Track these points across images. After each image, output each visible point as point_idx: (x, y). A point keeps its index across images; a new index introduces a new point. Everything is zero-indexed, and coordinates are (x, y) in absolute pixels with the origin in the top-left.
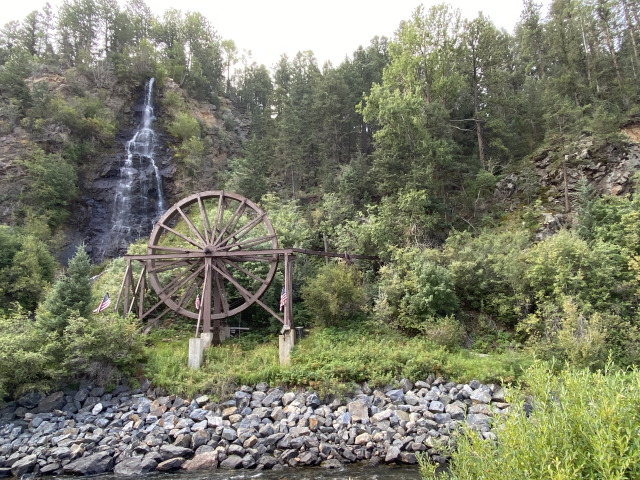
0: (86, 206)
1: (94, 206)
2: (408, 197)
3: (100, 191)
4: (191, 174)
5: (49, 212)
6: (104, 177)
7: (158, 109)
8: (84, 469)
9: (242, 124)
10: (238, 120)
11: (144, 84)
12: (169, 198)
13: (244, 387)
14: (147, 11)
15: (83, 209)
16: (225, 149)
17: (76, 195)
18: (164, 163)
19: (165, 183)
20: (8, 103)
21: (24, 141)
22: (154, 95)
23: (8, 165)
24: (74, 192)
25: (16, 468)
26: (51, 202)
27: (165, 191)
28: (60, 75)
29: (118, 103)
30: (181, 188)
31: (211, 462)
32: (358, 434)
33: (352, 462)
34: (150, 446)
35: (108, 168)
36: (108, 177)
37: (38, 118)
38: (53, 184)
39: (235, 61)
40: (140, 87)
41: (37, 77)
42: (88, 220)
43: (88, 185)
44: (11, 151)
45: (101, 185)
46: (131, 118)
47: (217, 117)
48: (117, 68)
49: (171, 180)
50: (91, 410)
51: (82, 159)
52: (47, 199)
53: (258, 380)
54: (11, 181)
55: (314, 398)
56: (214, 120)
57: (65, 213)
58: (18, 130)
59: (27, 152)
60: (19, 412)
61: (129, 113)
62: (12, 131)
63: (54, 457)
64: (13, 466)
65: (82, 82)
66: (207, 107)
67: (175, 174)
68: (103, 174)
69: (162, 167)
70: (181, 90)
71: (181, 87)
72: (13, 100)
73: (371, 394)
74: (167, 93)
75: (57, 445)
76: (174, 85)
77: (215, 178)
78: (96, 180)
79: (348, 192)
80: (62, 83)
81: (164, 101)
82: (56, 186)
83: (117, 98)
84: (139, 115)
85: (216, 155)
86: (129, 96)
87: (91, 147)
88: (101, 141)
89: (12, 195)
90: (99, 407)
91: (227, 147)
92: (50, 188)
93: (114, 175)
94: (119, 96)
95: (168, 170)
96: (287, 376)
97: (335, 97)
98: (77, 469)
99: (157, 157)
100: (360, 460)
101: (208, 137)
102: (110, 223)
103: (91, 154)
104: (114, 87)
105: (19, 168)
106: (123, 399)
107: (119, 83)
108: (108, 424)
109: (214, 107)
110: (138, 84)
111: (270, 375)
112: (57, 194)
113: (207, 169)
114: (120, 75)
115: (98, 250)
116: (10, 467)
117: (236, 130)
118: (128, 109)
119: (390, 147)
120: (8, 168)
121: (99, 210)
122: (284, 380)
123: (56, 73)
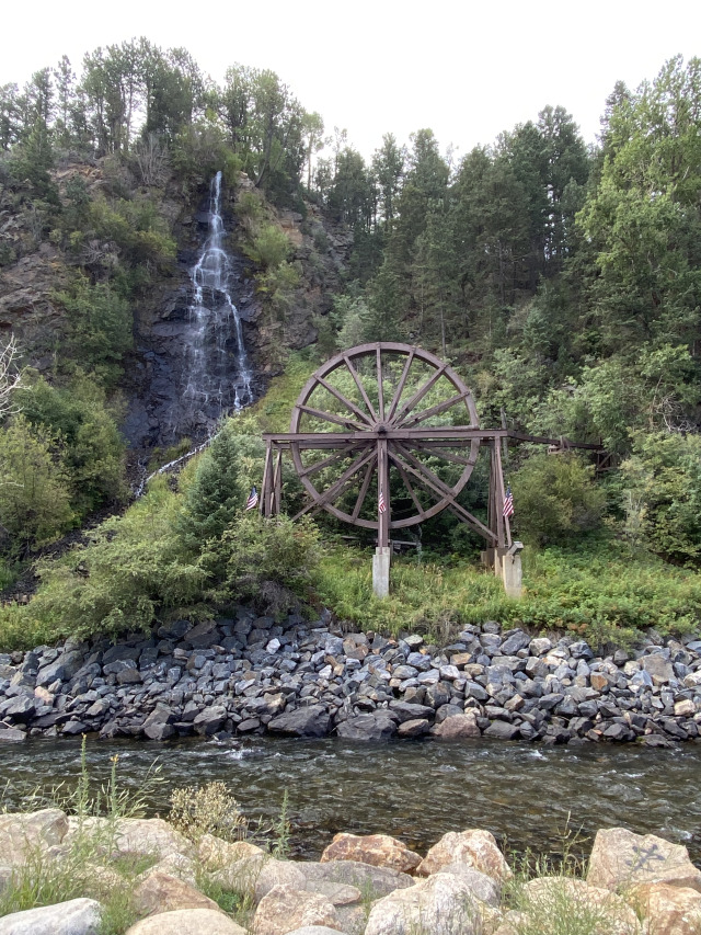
0: (144, 361)
1: (155, 362)
2: (661, 356)
3: (162, 340)
4: (280, 318)
5: (100, 368)
6: (165, 319)
7: (229, 217)
8: (300, 728)
9: (336, 243)
10: (330, 237)
11: (209, 181)
12: (252, 352)
13: (468, 626)
14: (193, 68)
15: (140, 365)
16: (318, 280)
17: (131, 347)
18: (243, 300)
19: (247, 330)
20: (29, 207)
21: (54, 265)
22: (222, 199)
23: (35, 299)
24: (129, 341)
25: (201, 724)
26: (102, 355)
27: (246, 342)
28: (93, 166)
29: (174, 209)
30: (267, 339)
31: (471, 728)
32: (676, 701)
33: (682, 739)
34: (376, 702)
35: (172, 307)
36: (172, 320)
37: (73, 230)
38: (103, 328)
39: (320, 146)
40: (204, 185)
41: (62, 169)
42: (148, 382)
43: (144, 331)
44: (38, 279)
45: (164, 331)
46: (191, 232)
47: (305, 232)
48: (173, 156)
49: (253, 326)
50: (264, 648)
51: (136, 292)
52: (96, 350)
53: (483, 617)
54: (41, 322)
55: (584, 648)
56: (300, 236)
57: (119, 371)
58: (45, 247)
59: (59, 280)
60: (164, 646)
61: (190, 224)
62: (37, 250)
63: (249, 710)
64: (197, 721)
65: (123, 176)
66: (290, 217)
67: (260, 318)
68: (165, 315)
69: (241, 306)
70: (257, 190)
71: (258, 186)
72: (36, 203)
73: (665, 646)
74: (240, 196)
75: (243, 694)
76: (248, 183)
77: (310, 324)
78: (155, 323)
79: (537, 347)
80: (97, 178)
81: (237, 206)
82: (108, 330)
83: (171, 202)
84: (205, 228)
85: (308, 291)
86: (187, 199)
87: (145, 274)
88: (159, 266)
89: (42, 343)
90: (275, 644)
91: (321, 278)
92: (102, 335)
93: (181, 316)
94: (174, 198)
95: (250, 310)
96: (528, 613)
97: (504, 202)
98: (290, 729)
99: (233, 291)
100: (694, 737)
101: (298, 262)
102: (179, 386)
103: (146, 285)
104: (168, 185)
105: (50, 304)
106: (302, 634)
107: (173, 178)
108: (296, 667)
109: (300, 216)
110: (200, 180)
111: (501, 611)
112: (109, 343)
113: (299, 311)
114: (177, 167)
115: (166, 425)
116: (192, 721)
117: (329, 252)
118: (188, 219)
119: (620, 278)
120: (36, 303)
121: (161, 367)
122: (526, 619)
123: (87, 163)
